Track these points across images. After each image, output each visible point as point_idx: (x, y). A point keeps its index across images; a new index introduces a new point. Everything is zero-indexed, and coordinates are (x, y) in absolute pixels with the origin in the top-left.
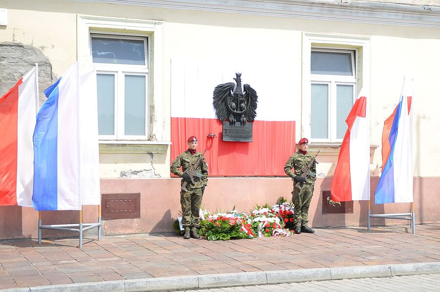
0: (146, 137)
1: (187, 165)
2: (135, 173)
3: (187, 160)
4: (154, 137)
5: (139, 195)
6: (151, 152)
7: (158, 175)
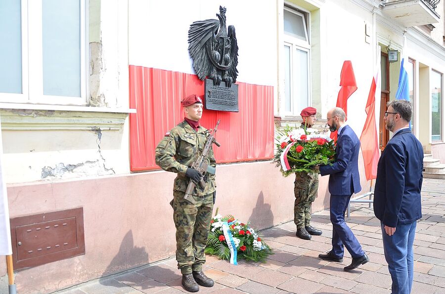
0: (82, 101)
1: (191, 151)
2: (70, 168)
3: (189, 141)
4: (102, 99)
5: (79, 211)
6: (98, 127)
7: (111, 169)
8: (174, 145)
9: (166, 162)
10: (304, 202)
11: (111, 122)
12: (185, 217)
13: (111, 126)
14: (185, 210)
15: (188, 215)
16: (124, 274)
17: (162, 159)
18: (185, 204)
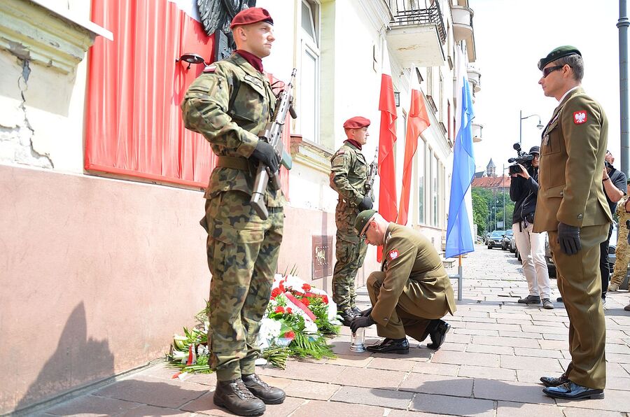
1: (258, 109)
3: (255, 88)
6: (26, 48)
7: (46, 156)
8: (226, 91)
9: (215, 121)
10: (352, 267)
11: (59, 46)
12: (241, 249)
13: (55, 57)
14: (242, 233)
15: (248, 244)
16: (64, 400)
17: (207, 112)
18: (242, 220)
